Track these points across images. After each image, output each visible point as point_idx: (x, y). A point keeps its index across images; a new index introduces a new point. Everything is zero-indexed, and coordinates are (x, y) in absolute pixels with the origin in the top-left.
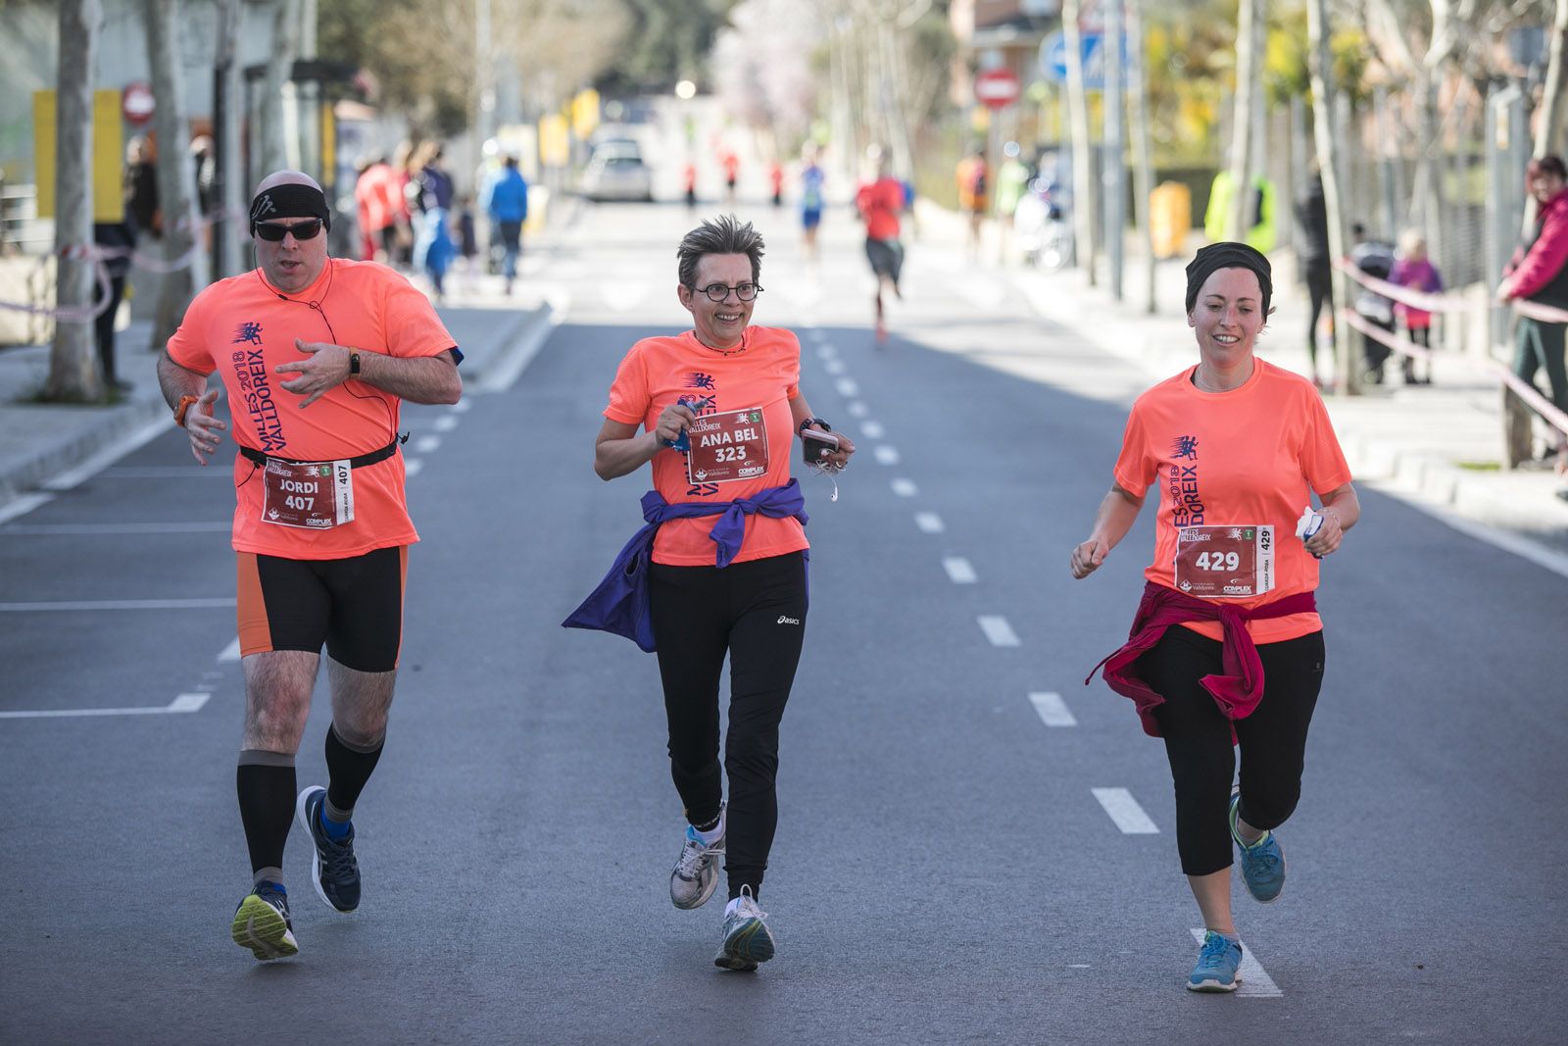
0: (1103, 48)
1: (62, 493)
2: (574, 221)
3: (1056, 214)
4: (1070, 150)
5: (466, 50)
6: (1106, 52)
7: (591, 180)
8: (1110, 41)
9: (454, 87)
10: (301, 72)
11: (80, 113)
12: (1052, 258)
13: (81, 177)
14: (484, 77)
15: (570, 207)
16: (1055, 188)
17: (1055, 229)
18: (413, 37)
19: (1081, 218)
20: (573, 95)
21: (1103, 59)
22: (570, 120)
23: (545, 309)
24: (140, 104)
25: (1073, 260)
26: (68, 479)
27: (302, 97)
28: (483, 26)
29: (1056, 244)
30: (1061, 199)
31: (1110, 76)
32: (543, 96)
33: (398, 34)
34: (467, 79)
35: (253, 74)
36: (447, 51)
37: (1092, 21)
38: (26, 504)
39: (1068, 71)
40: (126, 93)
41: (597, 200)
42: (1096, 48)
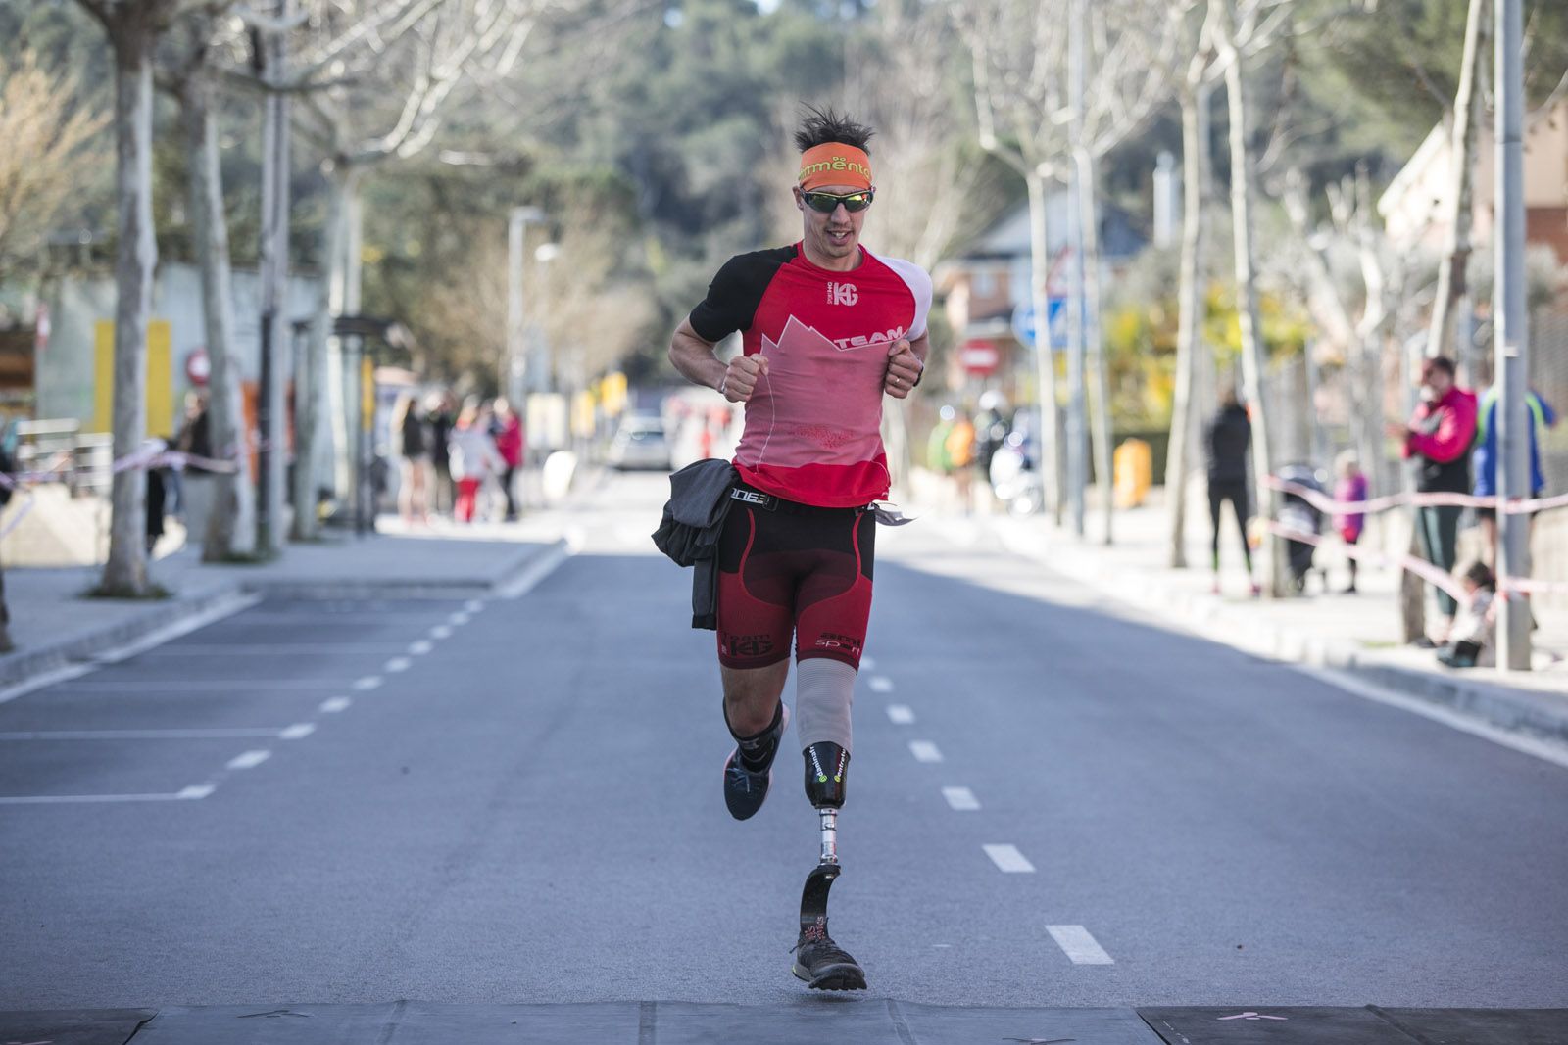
0: (1066, 310)
1: (108, 666)
2: (601, 486)
3: (1028, 466)
4: (1039, 409)
5: (500, 322)
6: (1069, 315)
7: (618, 452)
8: (1072, 306)
9: (488, 357)
10: (344, 326)
11: (135, 339)
12: (1025, 505)
13: (135, 397)
14: (516, 346)
15: (597, 475)
16: (1027, 442)
17: (1027, 479)
18: (454, 313)
19: (1048, 470)
20: (602, 375)
21: (1067, 320)
22: (599, 399)
23: (562, 542)
24: (201, 367)
25: (1041, 508)
26: (115, 654)
27: (344, 350)
28: (515, 300)
29: (1029, 491)
30: (1032, 452)
31: (1073, 336)
32: (573, 371)
33: (441, 310)
34: (500, 351)
35: (300, 327)
36: (485, 326)
37: (1058, 286)
38: (75, 671)
39: (1037, 335)
40: (189, 359)
41: (623, 469)
42: (1061, 310)
